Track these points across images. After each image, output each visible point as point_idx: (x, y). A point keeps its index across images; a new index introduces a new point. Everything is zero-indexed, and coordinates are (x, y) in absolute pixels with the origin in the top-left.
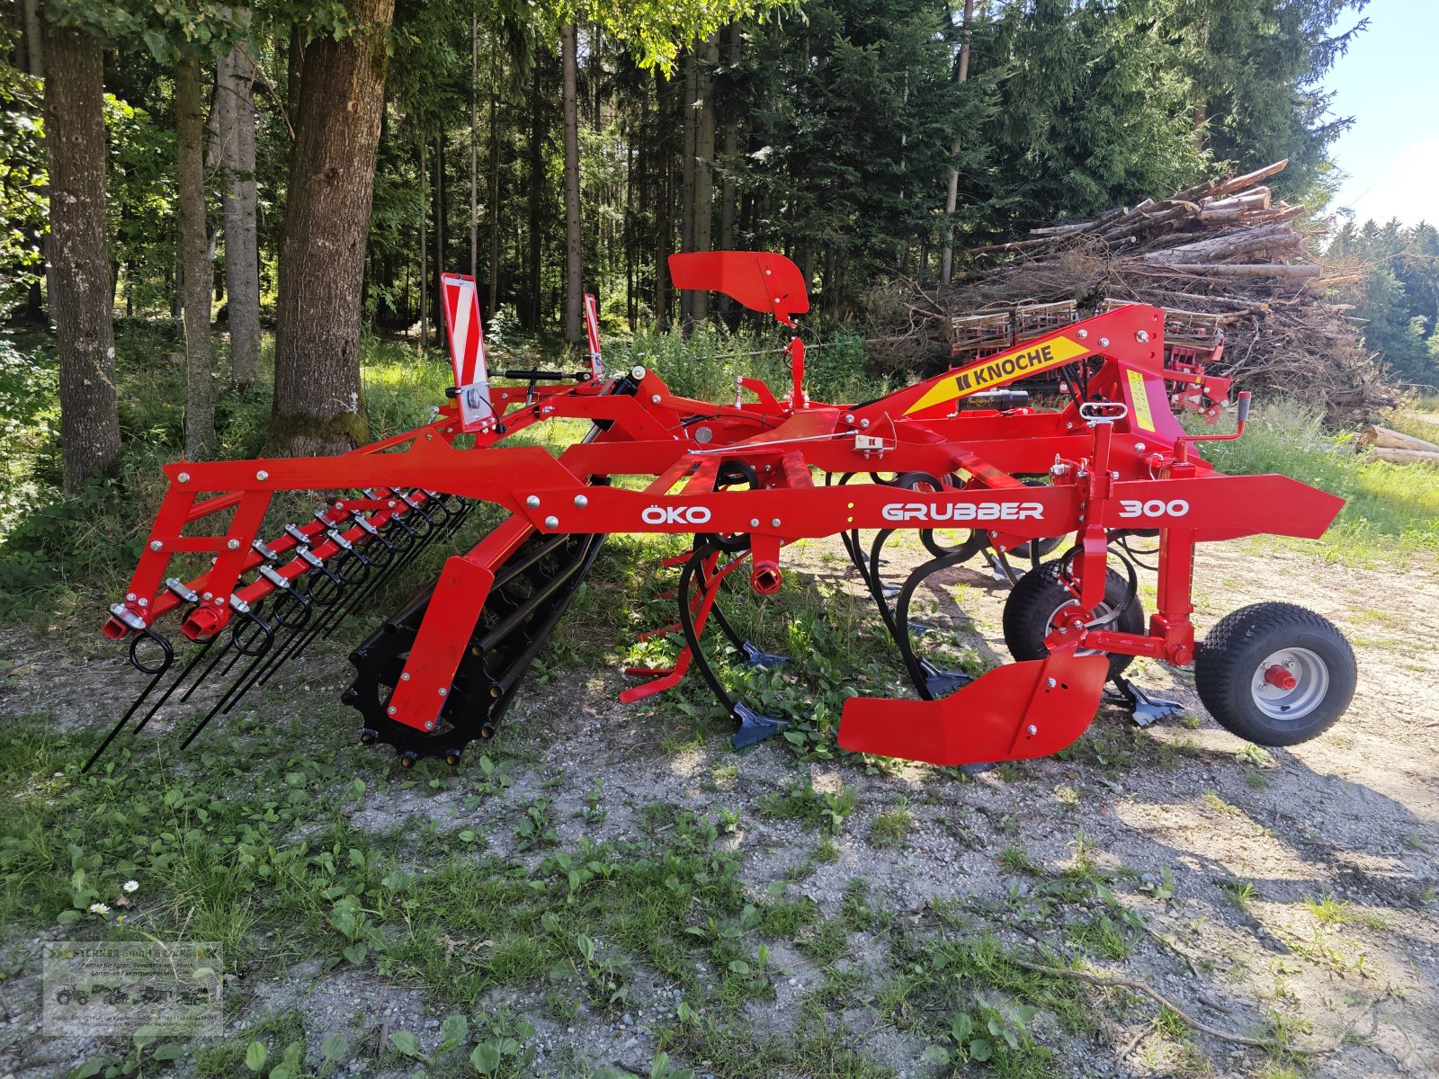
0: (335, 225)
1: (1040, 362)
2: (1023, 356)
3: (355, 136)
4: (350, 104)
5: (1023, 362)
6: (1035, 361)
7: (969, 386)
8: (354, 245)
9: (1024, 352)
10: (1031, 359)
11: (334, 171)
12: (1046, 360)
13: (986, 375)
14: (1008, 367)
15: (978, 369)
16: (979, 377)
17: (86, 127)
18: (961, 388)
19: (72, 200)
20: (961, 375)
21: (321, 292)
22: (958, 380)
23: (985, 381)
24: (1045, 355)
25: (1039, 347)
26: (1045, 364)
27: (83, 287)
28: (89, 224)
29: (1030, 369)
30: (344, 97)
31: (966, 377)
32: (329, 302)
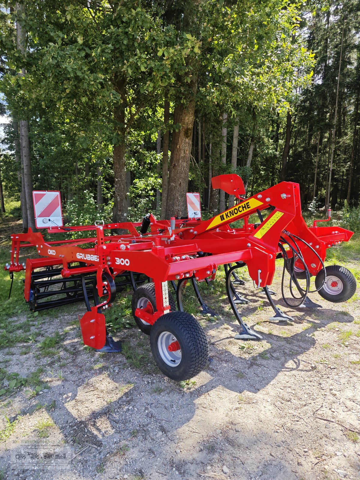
0: (175, 179)
1: (246, 209)
2: (240, 207)
3: (180, 154)
4: (178, 146)
5: (241, 209)
6: (244, 209)
7: (224, 219)
8: (180, 184)
9: (240, 205)
10: (243, 208)
11: (175, 165)
12: (248, 208)
13: (229, 215)
14: (236, 211)
15: (226, 212)
16: (227, 215)
17: (119, 163)
18: (222, 220)
19: (117, 180)
20: (221, 215)
21: (172, 197)
22: (221, 216)
23: (229, 217)
24: (248, 206)
25: (245, 203)
26: (248, 210)
27: (119, 200)
28: (120, 185)
29: (243, 212)
30: (177, 144)
31: (223, 215)
32: (174, 200)
